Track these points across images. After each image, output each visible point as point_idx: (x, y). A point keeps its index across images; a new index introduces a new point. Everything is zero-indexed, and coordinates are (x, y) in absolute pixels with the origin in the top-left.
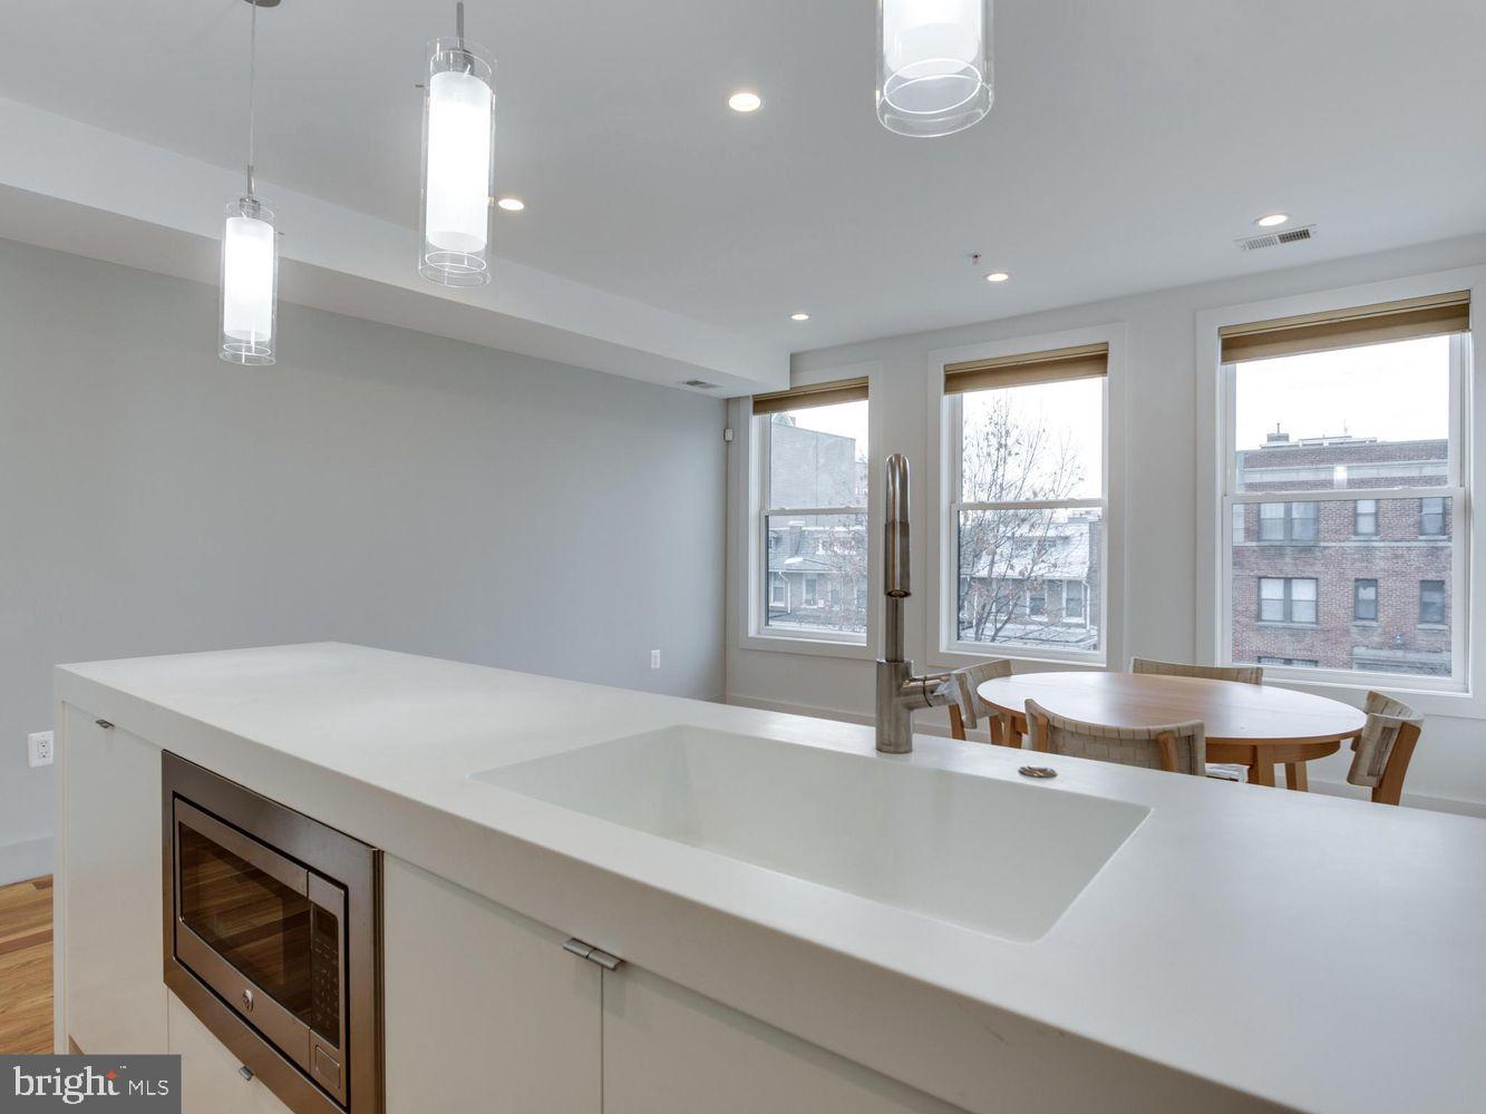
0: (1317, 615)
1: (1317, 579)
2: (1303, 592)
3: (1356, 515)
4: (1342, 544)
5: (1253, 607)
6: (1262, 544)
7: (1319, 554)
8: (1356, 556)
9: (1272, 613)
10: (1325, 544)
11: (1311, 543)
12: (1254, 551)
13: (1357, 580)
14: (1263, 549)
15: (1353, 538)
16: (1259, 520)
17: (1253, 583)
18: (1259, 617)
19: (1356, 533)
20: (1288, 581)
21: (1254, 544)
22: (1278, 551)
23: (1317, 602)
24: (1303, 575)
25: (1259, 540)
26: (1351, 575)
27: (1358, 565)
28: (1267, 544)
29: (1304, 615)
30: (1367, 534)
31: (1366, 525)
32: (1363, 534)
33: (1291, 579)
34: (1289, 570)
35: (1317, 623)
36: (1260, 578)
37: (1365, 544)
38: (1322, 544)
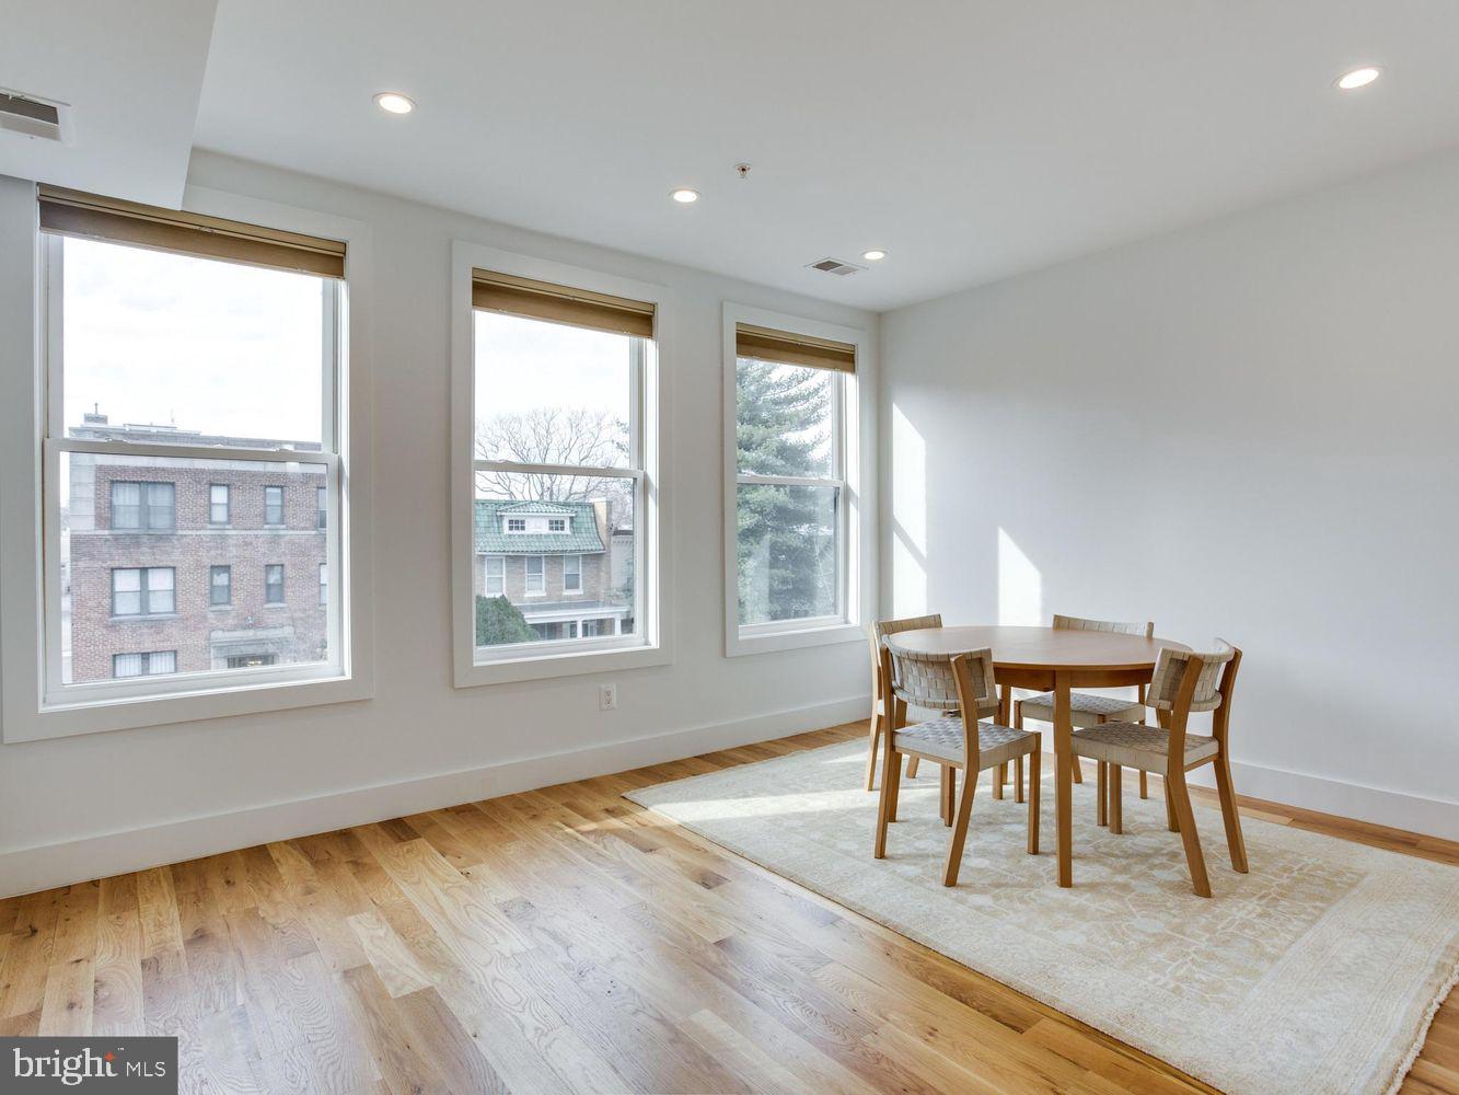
0: (175, 605)
1: (174, 568)
2: (160, 581)
3: (210, 504)
4: (198, 533)
5: (106, 602)
6: (116, 532)
7: (176, 542)
8: (211, 544)
9: (127, 606)
10: (184, 533)
11: (169, 532)
12: (107, 540)
13: (212, 567)
14: (116, 538)
15: (209, 526)
16: (111, 506)
17: (106, 576)
18: (112, 612)
19: (211, 523)
20: (144, 570)
21: (107, 532)
22: (134, 540)
23: (175, 590)
24: (161, 564)
25: (111, 528)
26: (207, 562)
27: (213, 553)
28: (120, 532)
29: (161, 605)
30: (221, 523)
31: (219, 514)
32: (215, 523)
33: (147, 568)
34: (146, 561)
35: (175, 611)
36: (112, 569)
37: (219, 532)
38: (180, 532)
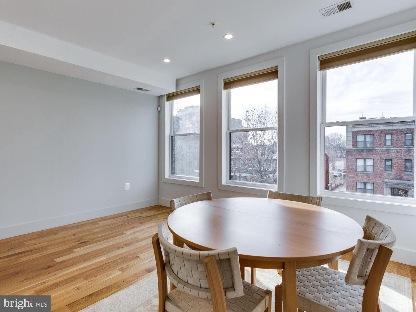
0: (374, 170)
1: (374, 159)
2: (370, 163)
3: (385, 140)
4: (381, 149)
5: (355, 167)
6: (357, 149)
7: (374, 152)
8: (385, 152)
9: (360, 169)
10: (376, 149)
11: (372, 149)
12: (355, 151)
13: (386, 159)
15: (384, 147)
16: (356, 142)
17: (354, 160)
18: (356, 170)
19: (385, 145)
20: (365, 160)
21: (355, 149)
22: (362, 151)
23: (373, 166)
24: (369, 158)
26: (384, 157)
27: (386, 155)
28: (359, 149)
29: (370, 169)
30: (389, 146)
31: (388, 143)
32: (387, 146)
34: (365, 157)
35: (374, 172)
36: (356, 159)
37: (388, 149)
